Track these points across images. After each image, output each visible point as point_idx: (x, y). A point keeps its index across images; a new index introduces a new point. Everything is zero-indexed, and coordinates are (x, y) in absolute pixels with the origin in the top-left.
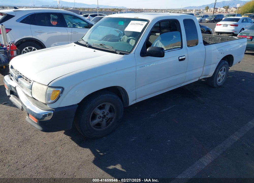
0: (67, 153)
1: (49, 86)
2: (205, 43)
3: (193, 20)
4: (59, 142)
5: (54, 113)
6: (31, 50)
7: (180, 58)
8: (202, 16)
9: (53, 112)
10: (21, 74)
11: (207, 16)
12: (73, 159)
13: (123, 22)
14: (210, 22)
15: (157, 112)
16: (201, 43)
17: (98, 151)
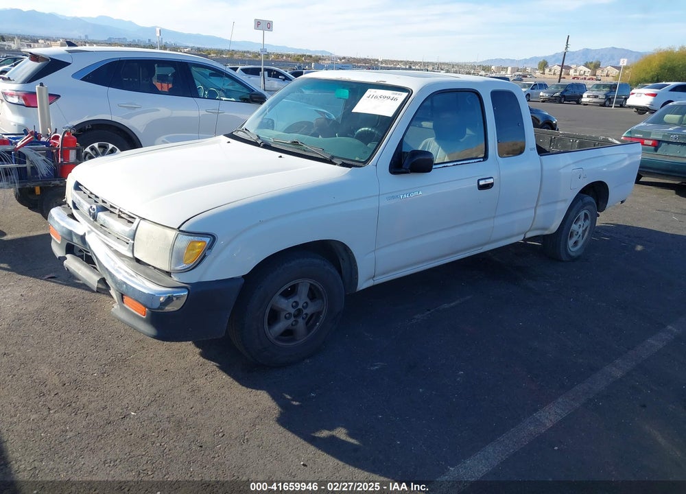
0: (223, 391)
1: (180, 231)
2: (541, 151)
3: (515, 93)
4: (199, 367)
5: (188, 295)
6: (104, 151)
7: (482, 183)
8: (530, 85)
9: (186, 293)
10: (103, 202)
11: (542, 86)
12: (238, 406)
13: (348, 91)
14: (552, 100)
15: (429, 310)
16: (531, 149)
17: (289, 397)
